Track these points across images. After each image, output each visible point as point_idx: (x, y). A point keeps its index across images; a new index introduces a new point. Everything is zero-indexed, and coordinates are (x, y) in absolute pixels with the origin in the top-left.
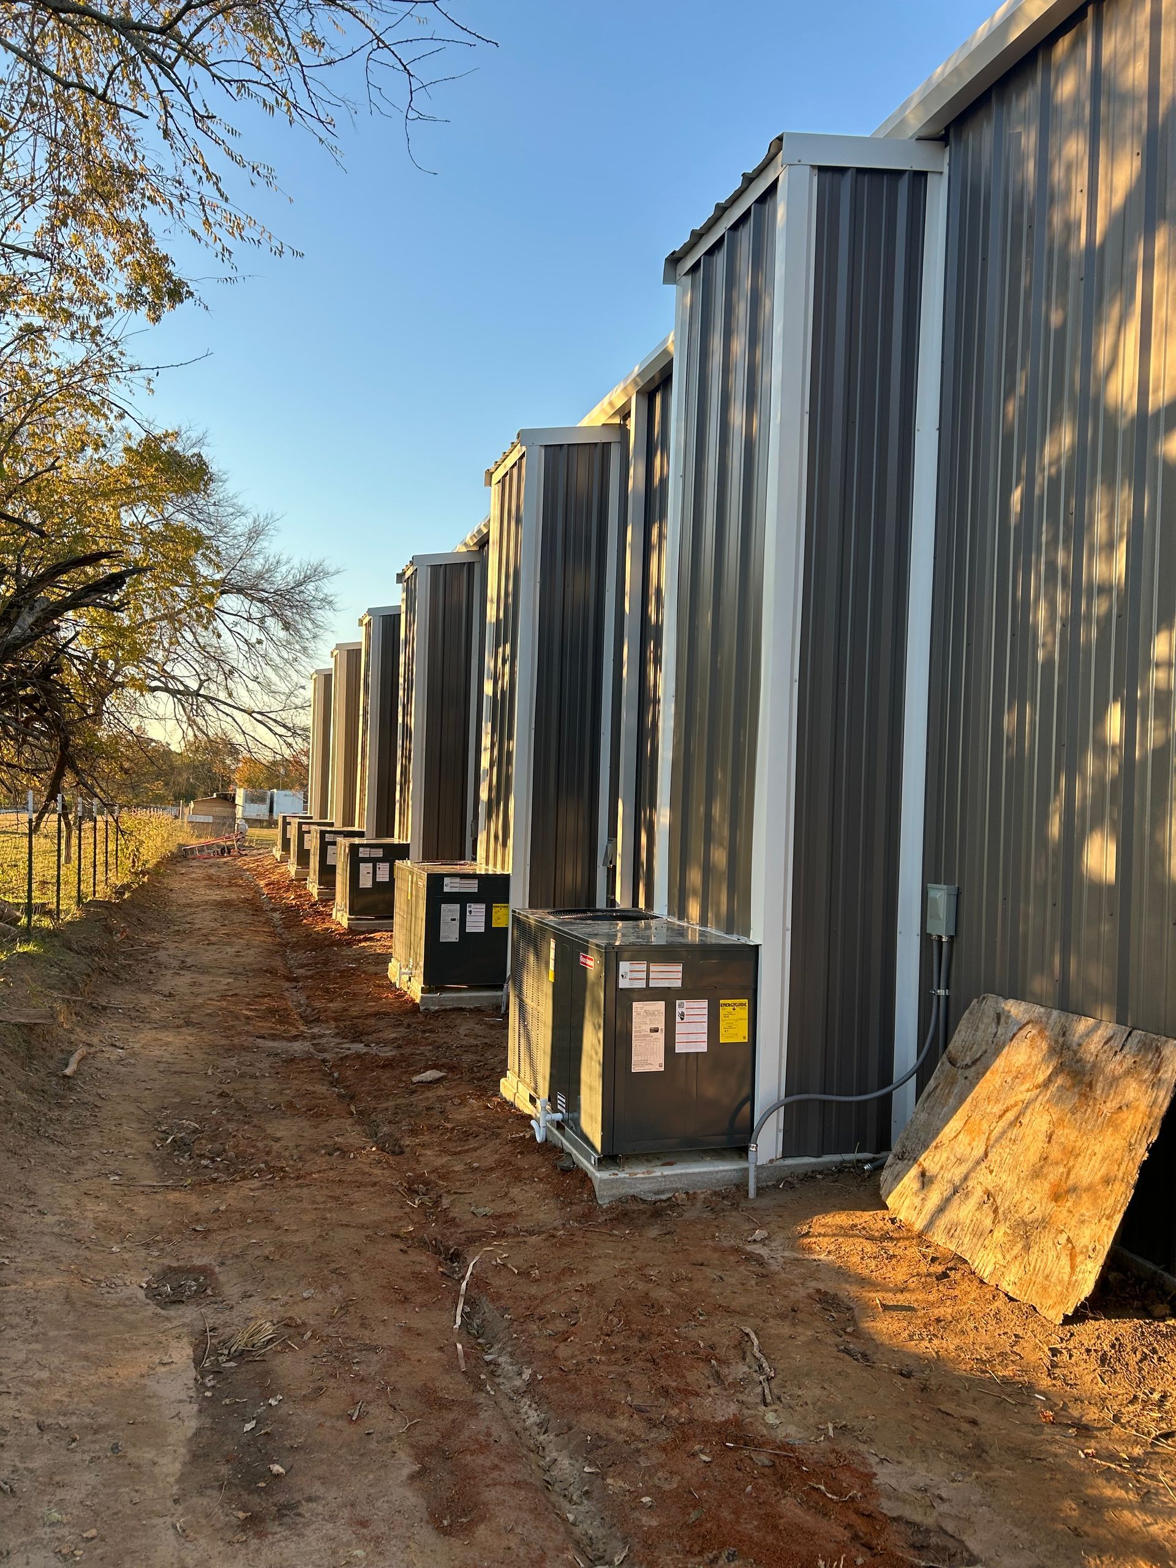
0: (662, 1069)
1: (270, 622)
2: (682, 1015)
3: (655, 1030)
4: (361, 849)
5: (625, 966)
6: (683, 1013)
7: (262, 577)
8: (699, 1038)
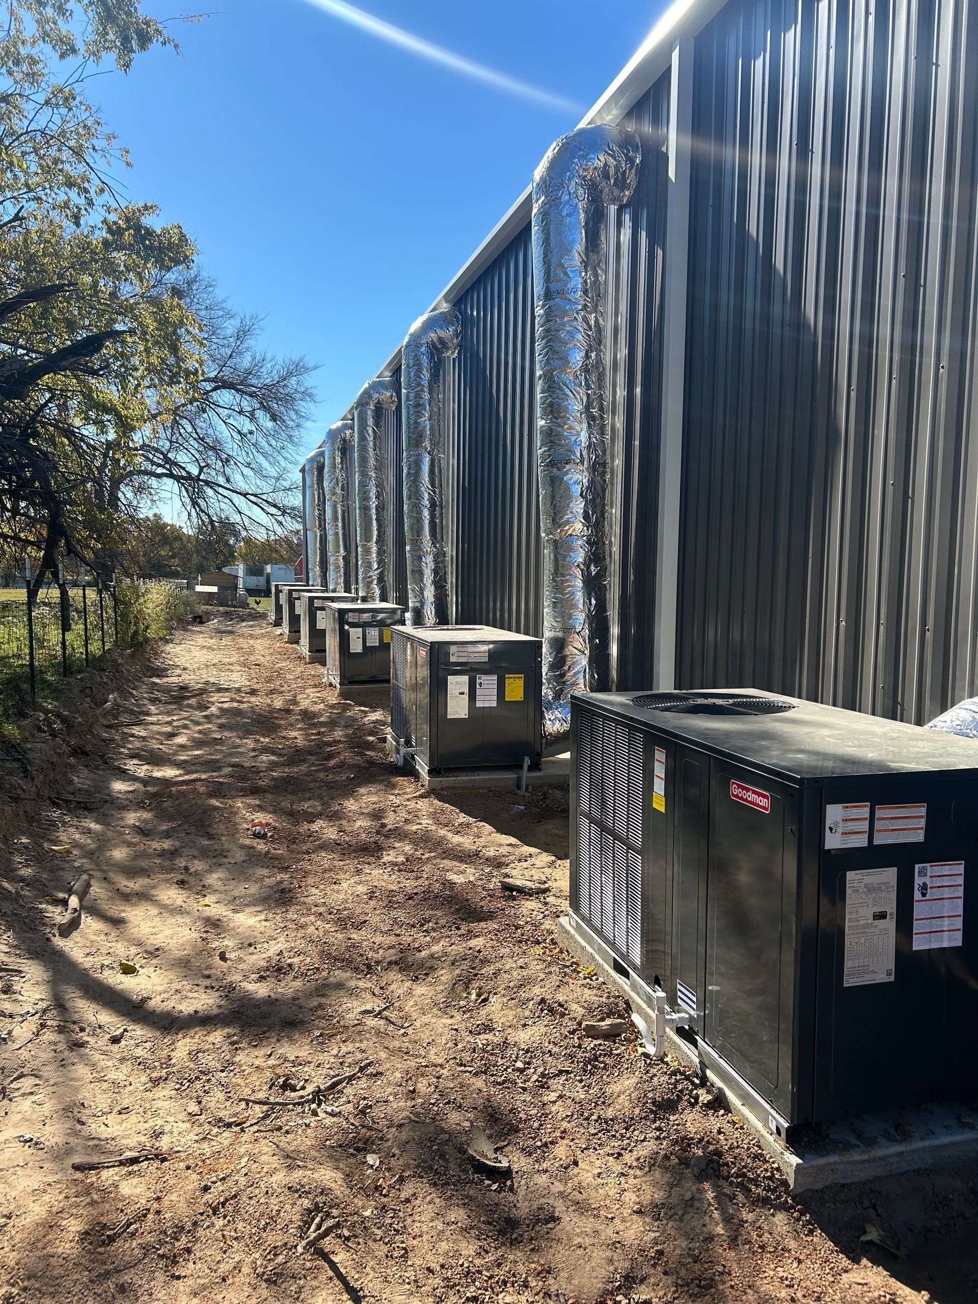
0: (892, 979)
1: (259, 414)
2: (925, 888)
3: (882, 916)
4: (350, 614)
5: (834, 813)
6: (924, 884)
7: (250, 373)
8: (949, 925)
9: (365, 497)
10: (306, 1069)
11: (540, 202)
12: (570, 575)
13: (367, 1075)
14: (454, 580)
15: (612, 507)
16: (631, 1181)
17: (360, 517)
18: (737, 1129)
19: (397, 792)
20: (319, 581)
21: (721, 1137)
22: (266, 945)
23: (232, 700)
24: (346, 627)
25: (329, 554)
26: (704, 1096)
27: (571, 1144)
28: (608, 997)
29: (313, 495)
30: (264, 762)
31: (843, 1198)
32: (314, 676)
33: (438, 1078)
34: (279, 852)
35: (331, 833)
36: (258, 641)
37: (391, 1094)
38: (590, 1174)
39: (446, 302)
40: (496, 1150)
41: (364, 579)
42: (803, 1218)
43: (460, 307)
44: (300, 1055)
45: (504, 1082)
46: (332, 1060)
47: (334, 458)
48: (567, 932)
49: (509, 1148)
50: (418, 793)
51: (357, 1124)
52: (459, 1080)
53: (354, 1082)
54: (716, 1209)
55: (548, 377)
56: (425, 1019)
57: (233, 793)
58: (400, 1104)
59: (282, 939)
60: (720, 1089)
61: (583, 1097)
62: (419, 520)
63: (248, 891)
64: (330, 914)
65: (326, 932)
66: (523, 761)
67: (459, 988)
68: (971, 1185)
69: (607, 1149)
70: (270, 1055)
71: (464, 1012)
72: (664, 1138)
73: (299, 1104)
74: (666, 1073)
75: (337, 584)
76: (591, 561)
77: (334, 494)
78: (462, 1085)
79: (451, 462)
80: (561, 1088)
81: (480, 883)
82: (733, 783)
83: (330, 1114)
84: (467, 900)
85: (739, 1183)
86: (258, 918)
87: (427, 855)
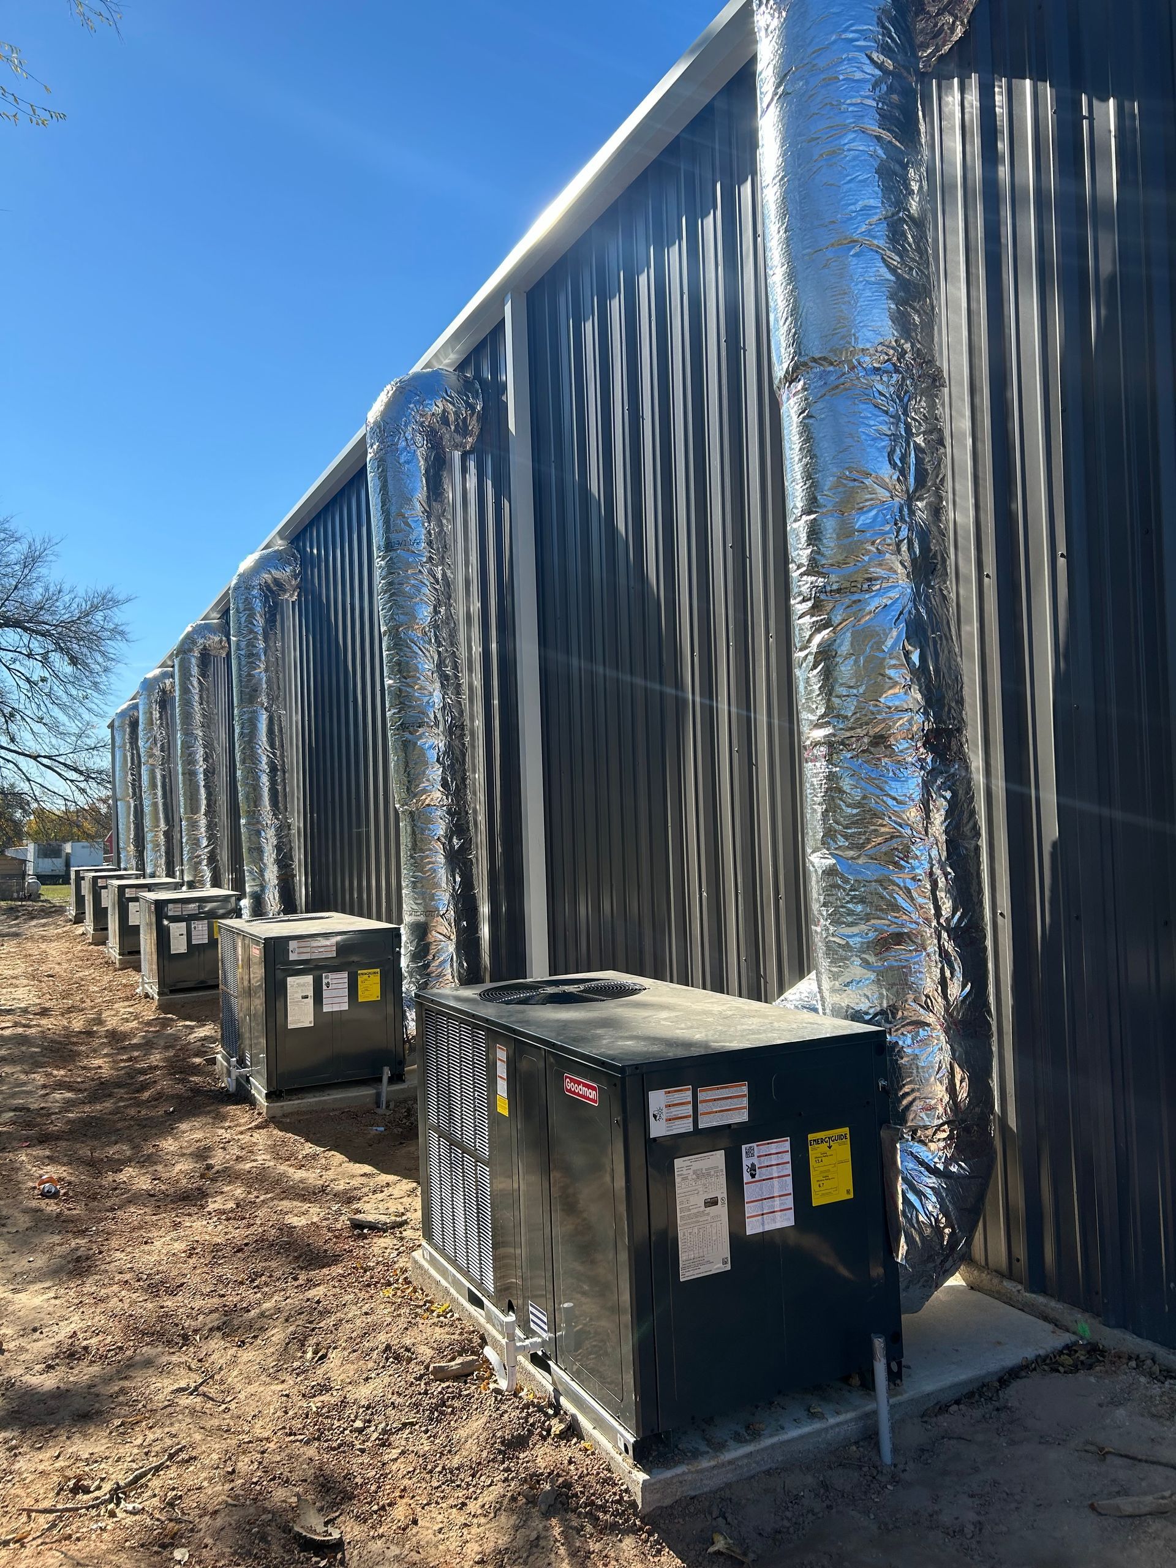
0: (728, 1267)
1: (55, 657)
2: (753, 1168)
3: (713, 1202)
4: (170, 906)
5: (657, 1099)
6: (753, 1165)
7: (41, 608)
8: (781, 1204)
9: (189, 760)
10: (103, 1466)
11: (375, 447)
12: (430, 850)
13: (178, 1462)
14: (302, 857)
15: (474, 772)
16: (474, 1530)
17: (184, 785)
18: (588, 1455)
19: (227, 1124)
20: (134, 863)
21: (572, 1467)
22: (55, 1328)
23: (16, 1025)
24: (166, 922)
25: (146, 830)
26: (556, 1426)
27: (412, 1501)
28: (461, 1334)
29: (125, 756)
30: (57, 1102)
31: (692, 1511)
32: (125, 986)
33: (263, 1452)
34: (74, 1212)
35: (144, 1183)
36: (53, 944)
37: (205, 1479)
38: (430, 1531)
39: (282, 539)
40: (326, 1524)
41: (190, 859)
42: (651, 1539)
43: (298, 544)
44: (95, 1451)
45: (340, 1446)
46: (136, 1451)
47: (151, 713)
48: (421, 1267)
49: (342, 1518)
50: (254, 1124)
51: (163, 1519)
52: (288, 1451)
53: (161, 1473)
54: (562, 1544)
55: (394, 633)
56: (251, 1389)
57: (15, 1144)
58: (216, 1489)
59: (76, 1318)
60: (573, 1417)
61: (427, 1448)
62: (256, 788)
63: (33, 1265)
64: (138, 1281)
65: (133, 1303)
66: (382, 1073)
67: (293, 1347)
68: (821, 1478)
69: (451, 1502)
70: (58, 1457)
71: (298, 1374)
72: (513, 1479)
73: (93, 1507)
74: (517, 1408)
75: (156, 866)
76: (452, 833)
77: (151, 756)
78: (290, 1457)
79: (294, 719)
80: (403, 1443)
81: (325, 1223)
82: (567, 1077)
83: (131, 1513)
84: (309, 1245)
85: (587, 1513)
86: (45, 1297)
87: (262, 1198)
